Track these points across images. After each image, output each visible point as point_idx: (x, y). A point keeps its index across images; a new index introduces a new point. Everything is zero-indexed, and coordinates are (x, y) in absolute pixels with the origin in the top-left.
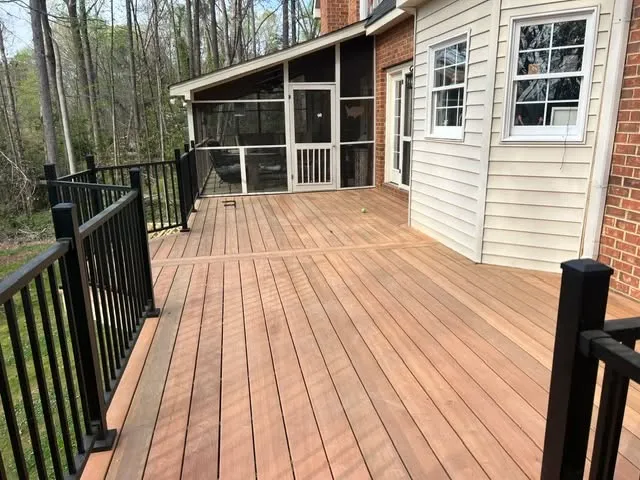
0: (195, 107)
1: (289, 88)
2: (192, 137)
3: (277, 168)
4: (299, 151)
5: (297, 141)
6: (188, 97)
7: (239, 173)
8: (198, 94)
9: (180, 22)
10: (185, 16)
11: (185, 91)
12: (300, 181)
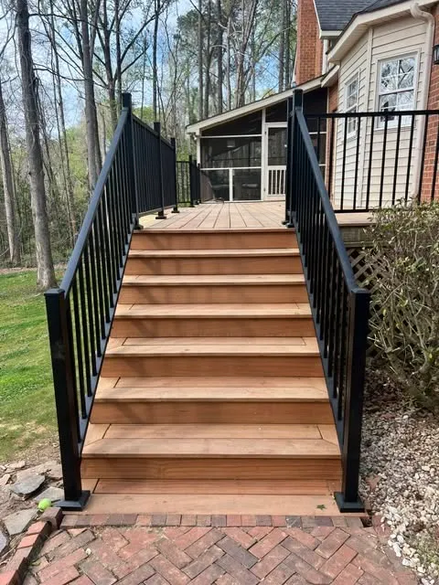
0: (201, 140)
1: (266, 126)
2: (199, 162)
3: (255, 185)
4: (270, 171)
5: (269, 165)
6: (198, 133)
7: (228, 189)
8: (204, 132)
9: (193, 102)
10: (198, 96)
11: (196, 129)
12: (270, 193)
